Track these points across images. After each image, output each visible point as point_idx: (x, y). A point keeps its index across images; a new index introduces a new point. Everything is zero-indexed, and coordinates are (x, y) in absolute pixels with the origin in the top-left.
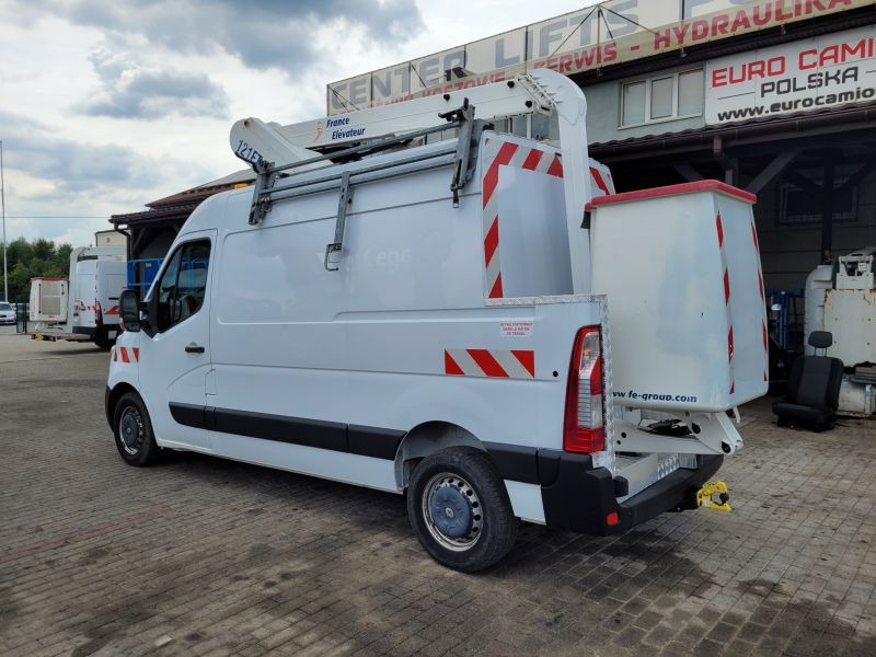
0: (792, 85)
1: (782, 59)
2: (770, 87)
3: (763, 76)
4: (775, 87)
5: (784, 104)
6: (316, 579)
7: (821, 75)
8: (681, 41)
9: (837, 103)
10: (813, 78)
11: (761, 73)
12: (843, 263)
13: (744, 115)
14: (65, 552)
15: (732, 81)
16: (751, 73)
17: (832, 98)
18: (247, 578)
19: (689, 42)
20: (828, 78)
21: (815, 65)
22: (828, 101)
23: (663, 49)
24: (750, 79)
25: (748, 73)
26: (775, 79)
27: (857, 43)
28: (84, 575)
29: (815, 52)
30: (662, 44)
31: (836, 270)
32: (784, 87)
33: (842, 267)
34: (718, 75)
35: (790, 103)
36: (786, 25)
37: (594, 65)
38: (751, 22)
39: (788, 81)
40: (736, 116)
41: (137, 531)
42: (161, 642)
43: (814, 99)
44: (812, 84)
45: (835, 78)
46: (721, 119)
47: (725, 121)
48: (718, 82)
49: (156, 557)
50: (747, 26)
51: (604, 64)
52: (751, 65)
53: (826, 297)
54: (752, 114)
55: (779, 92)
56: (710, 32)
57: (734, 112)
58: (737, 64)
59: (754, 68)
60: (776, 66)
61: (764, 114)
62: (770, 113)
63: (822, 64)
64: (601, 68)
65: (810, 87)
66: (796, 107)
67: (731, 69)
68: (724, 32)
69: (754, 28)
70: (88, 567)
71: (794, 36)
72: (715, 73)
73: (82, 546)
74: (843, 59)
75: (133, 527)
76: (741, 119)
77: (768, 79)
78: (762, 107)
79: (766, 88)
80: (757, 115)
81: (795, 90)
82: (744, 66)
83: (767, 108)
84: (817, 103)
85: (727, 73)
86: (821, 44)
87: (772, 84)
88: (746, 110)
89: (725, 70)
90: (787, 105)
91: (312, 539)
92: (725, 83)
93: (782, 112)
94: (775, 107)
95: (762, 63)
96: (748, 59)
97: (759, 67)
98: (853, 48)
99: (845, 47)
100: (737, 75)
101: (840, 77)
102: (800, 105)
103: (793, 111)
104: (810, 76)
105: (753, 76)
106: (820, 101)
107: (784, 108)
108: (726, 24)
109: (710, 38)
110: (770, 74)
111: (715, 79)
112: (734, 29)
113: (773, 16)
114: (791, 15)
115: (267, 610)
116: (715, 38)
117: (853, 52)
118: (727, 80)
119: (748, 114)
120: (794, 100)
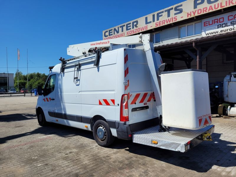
1: (223, 18)
2: (220, 26)
3: (218, 23)
5: (224, 30)
6: (77, 154)
7: (234, 22)
8: (194, 15)
10: (232, 23)
11: (217, 22)
12: (233, 74)
13: (213, 34)
14: (25, 146)
15: (209, 25)
18: (62, 153)
19: (196, 15)
21: (232, 19)
23: (189, 17)
24: (214, 24)
26: (221, 23)
28: (27, 151)
29: (232, 16)
30: (189, 16)
31: (231, 76)
33: (232, 76)
34: (205, 23)
35: (226, 30)
36: (223, 9)
37: (171, 22)
38: (213, 8)
39: (225, 24)
40: (211, 34)
41: (41, 142)
42: (39, 165)
43: (232, 29)
44: (232, 24)
46: (207, 35)
47: (208, 36)
48: (205, 25)
49: (44, 148)
50: (212, 10)
51: (174, 22)
52: (214, 20)
53: (228, 84)
54: (215, 33)
55: (222, 27)
56: (202, 12)
57: (210, 33)
59: (215, 21)
60: (221, 20)
61: (218, 33)
62: (220, 33)
63: (234, 19)
64: (173, 23)
65: (231, 25)
66: (227, 31)
67: (209, 21)
68: (206, 11)
69: (214, 10)
70: (29, 150)
71: (226, 12)
72: (204, 23)
73: (28, 145)
75: (41, 141)
76: (212, 35)
77: (219, 24)
78: (218, 31)
80: (216, 34)
81: (227, 26)
82: (212, 21)
83: (219, 31)
84: (233, 30)
85: (208, 23)
86: (234, 13)
87: (221, 25)
88: (213, 32)
89: (207, 22)
91: (80, 145)
92: (207, 25)
93: (223, 32)
94: (221, 31)
95: (218, 19)
97: (217, 21)
100: (211, 23)
102: (228, 30)
103: (227, 32)
104: (231, 22)
105: (215, 23)
107: (224, 31)
108: (206, 10)
110: (220, 22)
111: (204, 24)
112: (209, 11)
113: (220, 6)
114: (224, 6)
115: (64, 159)
118: (208, 24)
119: (214, 33)
120: (227, 29)
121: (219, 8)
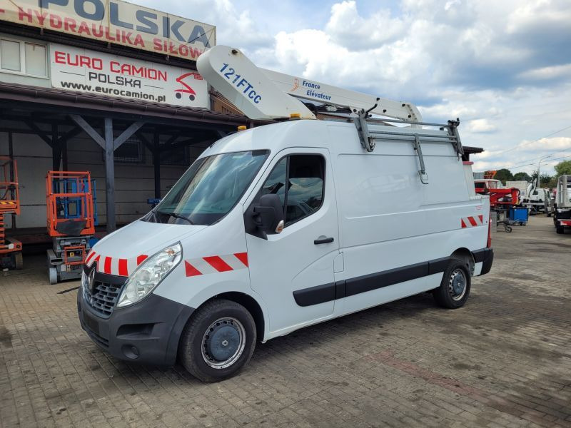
0: (107, 80)
1: (101, 61)
2: (94, 76)
3: (89, 67)
4: (98, 76)
5: (103, 88)
7: (123, 78)
8: (41, 23)
9: (131, 97)
10: (118, 79)
11: (88, 65)
13: (79, 88)
15: (69, 63)
16: (82, 63)
17: (129, 94)
19: (47, 26)
20: (126, 82)
21: (119, 71)
22: (127, 95)
23: (26, 22)
24: (81, 66)
25: (80, 62)
26: (98, 72)
27: (140, 68)
29: (119, 64)
30: (26, 18)
32: (102, 78)
34: (59, 55)
35: (107, 89)
38: (91, 32)
39: (105, 75)
40: (74, 87)
43: (120, 91)
44: (118, 82)
45: (130, 82)
46: (63, 86)
47: (66, 88)
48: (59, 60)
50: (89, 34)
52: (82, 57)
54: (84, 89)
55: (100, 81)
56: (63, 26)
57: (73, 84)
58: (74, 53)
59: (84, 60)
60: (97, 64)
62: (95, 92)
63: (123, 72)
66: (110, 92)
67: (69, 55)
68: (73, 30)
72: (56, 53)
74: (133, 74)
76: (76, 89)
77: (93, 70)
78: (90, 87)
79: (92, 75)
80: (87, 91)
81: (109, 82)
82: (77, 56)
83: (93, 88)
84: (121, 94)
85: (66, 56)
86: (123, 61)
87: (96, 74)
88: (80, 85)
89: (64, 54)
90: (105, 90)
92: (64, 63)
93: (102, 93)
94: (98, 89)
95: (89, 59)
96: (81, 53)
97: (86, 61)
98: (138, 70)
99: (134, 68)
101: (132, 83)
102: (112, 92)
104: (117, 77)
105: (83, 65)
106: (123, 93)
107: (103, 91)
108: (74, 26)
109: (62, 30)
110: (94, 67)
111: (57, 57)
112: (79, 31)
113: (104, 35)
116: (66, 32)
117: (138, 72)
118: (66, 61)
119: (71, 86)
120: (109, 88)
121: (104, 39)
